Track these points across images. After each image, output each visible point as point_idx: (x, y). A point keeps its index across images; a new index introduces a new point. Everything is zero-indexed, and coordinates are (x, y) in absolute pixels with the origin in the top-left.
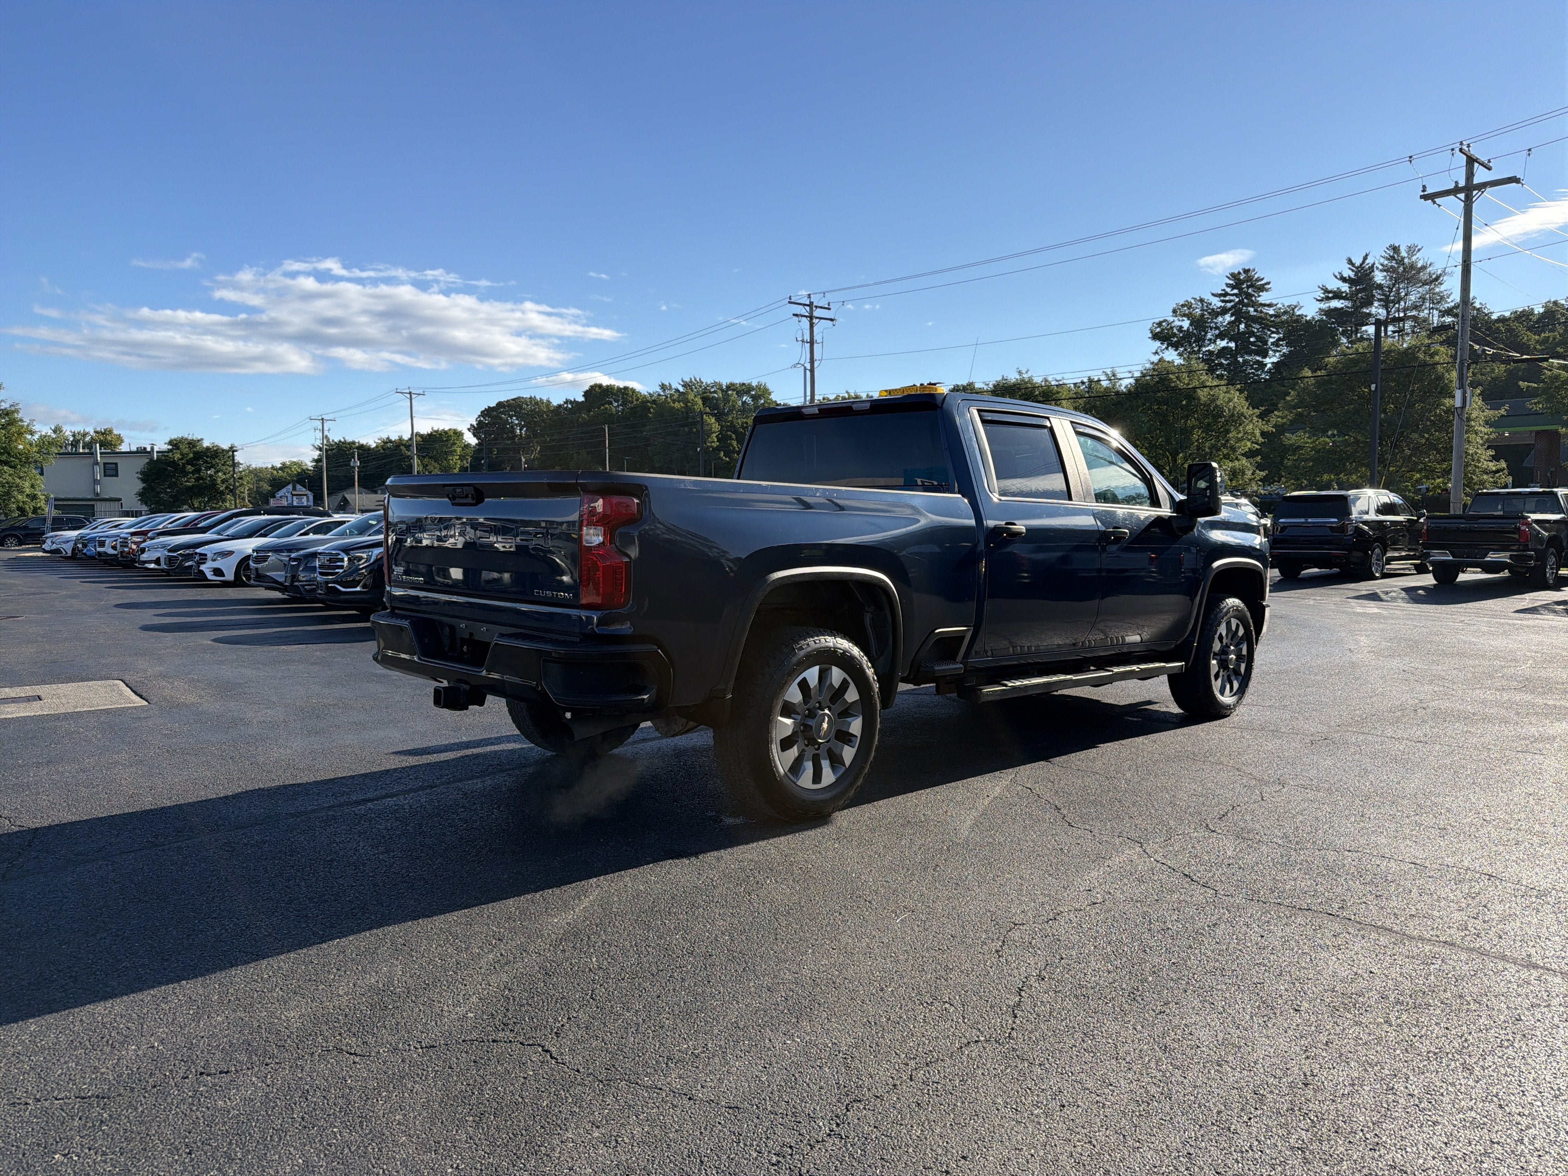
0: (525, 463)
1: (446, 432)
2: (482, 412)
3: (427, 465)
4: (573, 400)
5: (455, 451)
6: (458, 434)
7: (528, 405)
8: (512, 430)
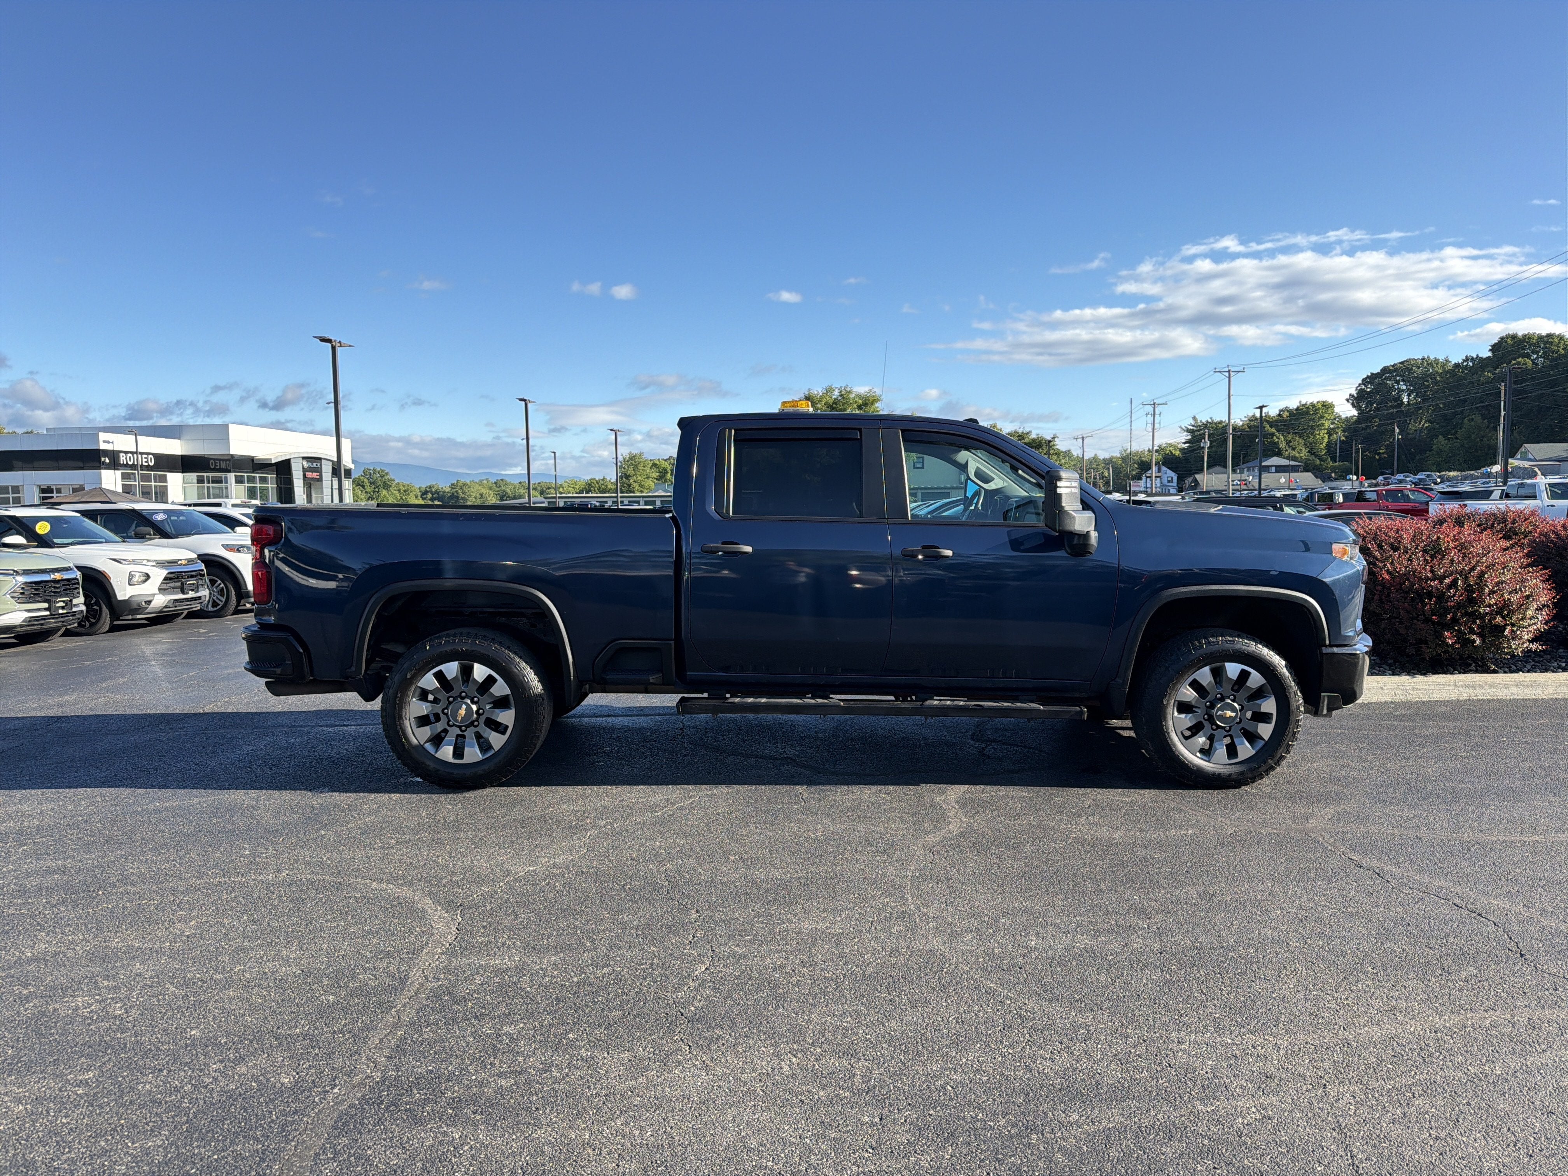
0: (1399, 434)
1: (1313, 405)
2: (1363, 380)
3: (1290, 442)
4: (1475, 356)
5: (1323, 425)
6: (1327, 406)
7: (1419, 367)
8: (1398, 398)
